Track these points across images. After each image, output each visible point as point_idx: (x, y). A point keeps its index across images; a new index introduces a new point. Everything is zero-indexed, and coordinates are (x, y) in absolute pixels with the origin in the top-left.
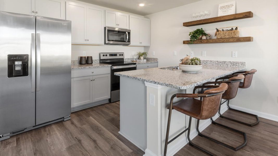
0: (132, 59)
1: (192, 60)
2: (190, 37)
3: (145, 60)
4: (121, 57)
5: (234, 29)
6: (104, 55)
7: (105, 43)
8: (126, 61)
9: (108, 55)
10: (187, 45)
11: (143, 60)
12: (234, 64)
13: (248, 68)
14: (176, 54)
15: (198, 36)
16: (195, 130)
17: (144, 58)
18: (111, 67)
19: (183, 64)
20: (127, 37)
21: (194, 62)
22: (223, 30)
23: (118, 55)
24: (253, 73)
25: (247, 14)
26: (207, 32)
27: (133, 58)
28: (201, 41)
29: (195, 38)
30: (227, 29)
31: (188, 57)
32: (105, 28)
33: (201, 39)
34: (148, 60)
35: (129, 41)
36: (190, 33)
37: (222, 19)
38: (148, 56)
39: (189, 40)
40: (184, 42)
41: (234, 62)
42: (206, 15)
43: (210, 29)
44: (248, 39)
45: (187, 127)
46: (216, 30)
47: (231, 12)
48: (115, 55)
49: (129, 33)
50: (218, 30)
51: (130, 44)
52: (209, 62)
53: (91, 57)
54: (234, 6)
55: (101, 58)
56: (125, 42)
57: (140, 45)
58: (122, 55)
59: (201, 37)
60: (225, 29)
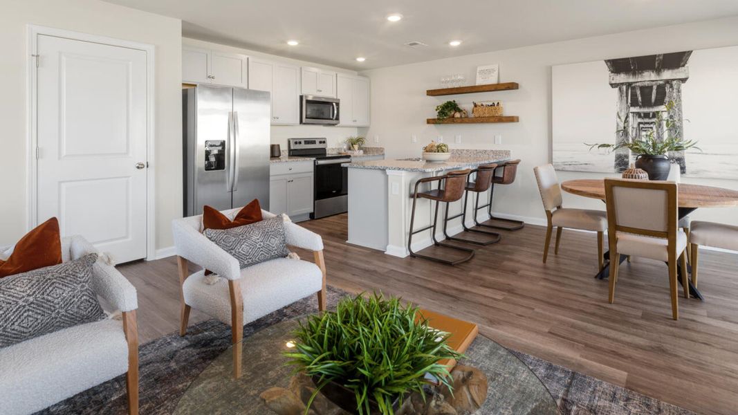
0: (338, 149)
1: (438, 147)
2: (436, 113)
3: (362, 152)
4: (322, 146)
5: (496, 104)
6: (296, 143)
7: (301, 122)
8: (329, 153)
9: (303, 142)
10: (432, 126)
11: (357, 152)
12: (496, 153)
13: (512, 158)
14: (415, 141)
15: (449, 113)
16: (442, 233)
17: (360, 148)
18: (315, 161)
19: (427, 151)
20: (335, 112)
21: (440, 149)
22: (482, 105)
23: (317, 142)
24: (517, 163)
25: (510, 86)
26: (461, 107)
27: (341, 149)
28: (453, 120)
29: (445, 116)
30: (487, 104)
31: (434, 143)
32: (301, 97)
33: (453, 117)
34: (366, 151)
35: (337, 119)
36: (438, 107)
37: (481, 89)
38: (367, 144)
39: (436, 117)
40: (429, 122)
41: (497, 151)
42: (459, 80)
43: (465, 102)
44: (512, 119)
45: (433, 224)
46: (473, 105)
47: (492, 80)
48: (313, 142)
49: (338, 104)
50: (476, 106)
51: (339, 123)
52: (465, 152)
53: (279, 145)
54: (497, 72)
55: (292, 148)
56: (332, 119)
57: (353, 124)
58: (324, 142)
59: (453, 113)
60: (484, 104)
